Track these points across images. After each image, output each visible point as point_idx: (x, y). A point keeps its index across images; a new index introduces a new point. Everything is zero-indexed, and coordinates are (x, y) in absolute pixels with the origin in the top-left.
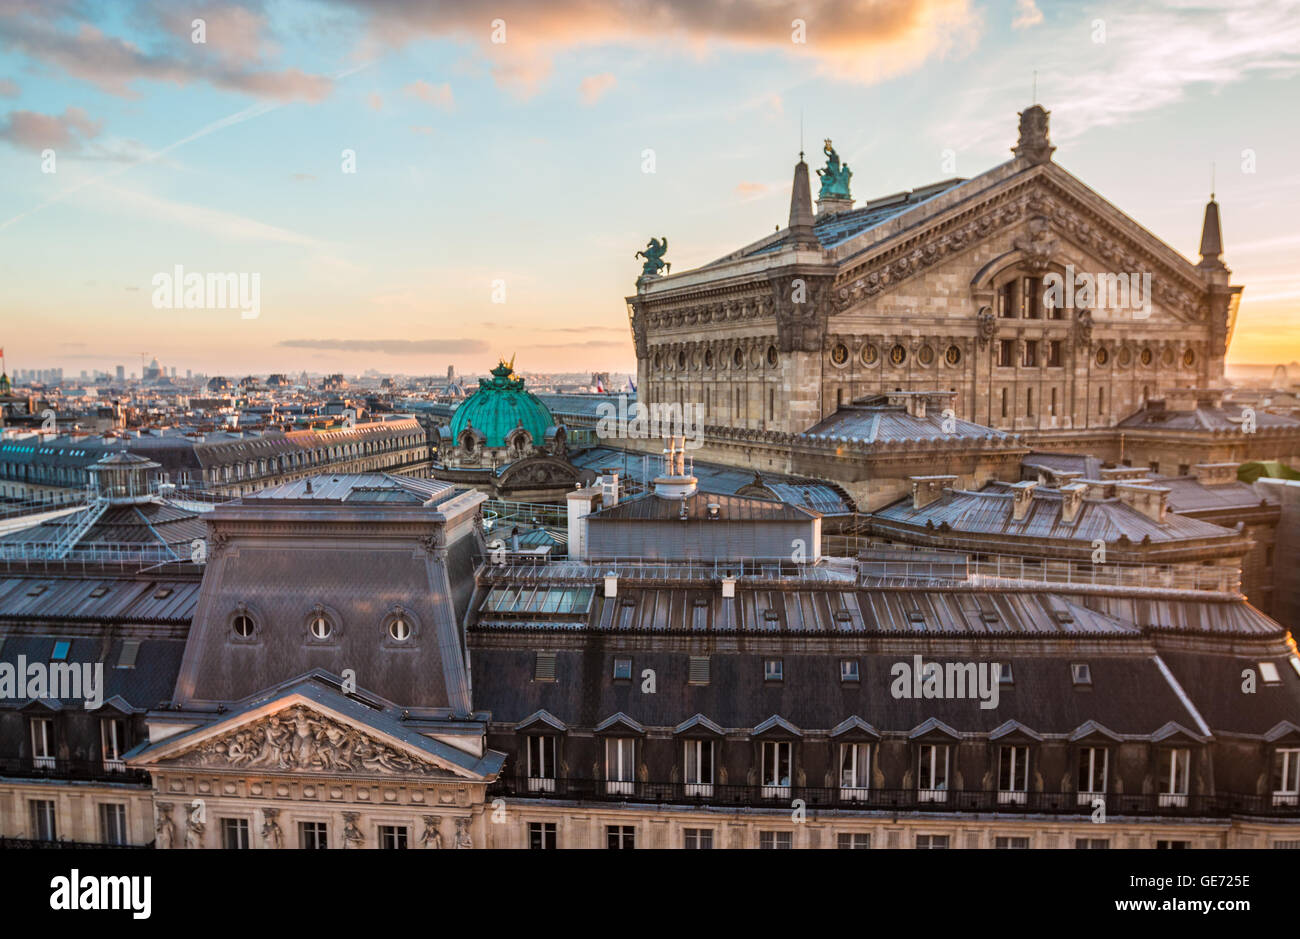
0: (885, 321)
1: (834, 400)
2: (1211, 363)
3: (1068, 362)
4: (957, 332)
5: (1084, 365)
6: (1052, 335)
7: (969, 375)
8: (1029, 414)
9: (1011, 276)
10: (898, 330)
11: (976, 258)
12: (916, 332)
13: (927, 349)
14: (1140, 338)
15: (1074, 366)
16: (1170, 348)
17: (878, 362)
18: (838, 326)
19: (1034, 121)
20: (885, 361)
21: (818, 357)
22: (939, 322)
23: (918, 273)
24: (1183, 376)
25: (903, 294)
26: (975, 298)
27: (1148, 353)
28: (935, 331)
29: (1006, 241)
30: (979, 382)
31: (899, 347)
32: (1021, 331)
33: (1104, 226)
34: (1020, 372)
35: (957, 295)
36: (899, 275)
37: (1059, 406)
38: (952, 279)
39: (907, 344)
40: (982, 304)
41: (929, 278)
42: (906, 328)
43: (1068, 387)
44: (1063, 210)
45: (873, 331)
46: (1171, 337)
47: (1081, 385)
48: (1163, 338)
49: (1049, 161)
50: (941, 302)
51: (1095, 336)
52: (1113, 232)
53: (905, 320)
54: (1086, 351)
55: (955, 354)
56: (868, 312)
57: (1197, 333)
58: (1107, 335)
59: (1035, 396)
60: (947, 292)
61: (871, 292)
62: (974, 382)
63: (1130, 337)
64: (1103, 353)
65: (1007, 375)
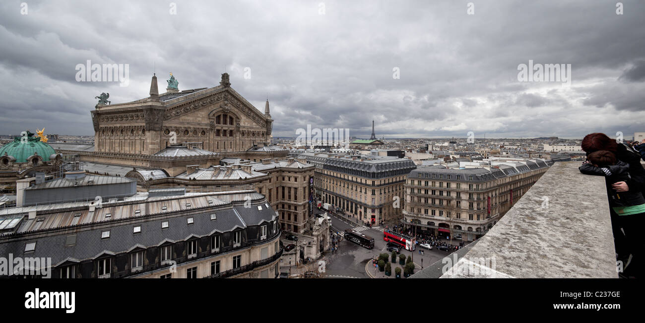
0: (182, 123)
1: (165, 145)
2: (268, 136)
3: (235, 136)
4: (204, 127)
5: (238, 136)
6: (230, 129)
7: (208, 138)
8: (225, 148)
9: (219, 114)
10: (186, 126)
11: (210, 109)
12: (192, 127)
13: (195, 132)
14: (252, 130)
15: (236, 136)
16: (258, 134)
17: (180, 134)
18: (167, 124)
19: (225, 77)
20: (182, 134)
21: (159, 132)
22: (199, 124)
23: (192, 111)
24: (262, 139)
25: (188, 116)
26: (209, 118)
27: (254, 134)
28: (198, 127)
29: (218, 105)
30: (210, 140)
31: (186, 130)
32: (222, 128)
33: (243, 103)
34: (221, 138)
35: (204, 117)
36: (186, 111)
37: (232, 146)
38: (203, 113)
39: (189, 130)
40: (211, 120)
41: (196, 112)
42: (189, 125)
43: (235, 141)
44: (233, 99)
45: (178, 126)
46: (259, 130)
47: (238, 141)
48: (257, 130)
49: (229, 87)
50: (200, 119)
51: (241, 129)
52: (245, 106)
53: (188, 123)
54: (239, 133)
55: (203, 133)
56: (177, 121)
57: (264, 130)
58: (244, 129)
59: (226, 143)
60: (201, 116)
61: (178, 115)
62: (209, 140)
63: (249, 130)
64: (243, 134)
65: (219, 138)
